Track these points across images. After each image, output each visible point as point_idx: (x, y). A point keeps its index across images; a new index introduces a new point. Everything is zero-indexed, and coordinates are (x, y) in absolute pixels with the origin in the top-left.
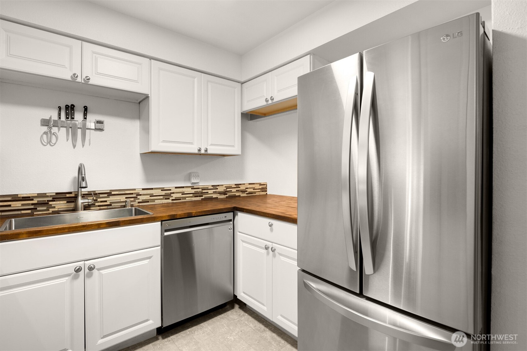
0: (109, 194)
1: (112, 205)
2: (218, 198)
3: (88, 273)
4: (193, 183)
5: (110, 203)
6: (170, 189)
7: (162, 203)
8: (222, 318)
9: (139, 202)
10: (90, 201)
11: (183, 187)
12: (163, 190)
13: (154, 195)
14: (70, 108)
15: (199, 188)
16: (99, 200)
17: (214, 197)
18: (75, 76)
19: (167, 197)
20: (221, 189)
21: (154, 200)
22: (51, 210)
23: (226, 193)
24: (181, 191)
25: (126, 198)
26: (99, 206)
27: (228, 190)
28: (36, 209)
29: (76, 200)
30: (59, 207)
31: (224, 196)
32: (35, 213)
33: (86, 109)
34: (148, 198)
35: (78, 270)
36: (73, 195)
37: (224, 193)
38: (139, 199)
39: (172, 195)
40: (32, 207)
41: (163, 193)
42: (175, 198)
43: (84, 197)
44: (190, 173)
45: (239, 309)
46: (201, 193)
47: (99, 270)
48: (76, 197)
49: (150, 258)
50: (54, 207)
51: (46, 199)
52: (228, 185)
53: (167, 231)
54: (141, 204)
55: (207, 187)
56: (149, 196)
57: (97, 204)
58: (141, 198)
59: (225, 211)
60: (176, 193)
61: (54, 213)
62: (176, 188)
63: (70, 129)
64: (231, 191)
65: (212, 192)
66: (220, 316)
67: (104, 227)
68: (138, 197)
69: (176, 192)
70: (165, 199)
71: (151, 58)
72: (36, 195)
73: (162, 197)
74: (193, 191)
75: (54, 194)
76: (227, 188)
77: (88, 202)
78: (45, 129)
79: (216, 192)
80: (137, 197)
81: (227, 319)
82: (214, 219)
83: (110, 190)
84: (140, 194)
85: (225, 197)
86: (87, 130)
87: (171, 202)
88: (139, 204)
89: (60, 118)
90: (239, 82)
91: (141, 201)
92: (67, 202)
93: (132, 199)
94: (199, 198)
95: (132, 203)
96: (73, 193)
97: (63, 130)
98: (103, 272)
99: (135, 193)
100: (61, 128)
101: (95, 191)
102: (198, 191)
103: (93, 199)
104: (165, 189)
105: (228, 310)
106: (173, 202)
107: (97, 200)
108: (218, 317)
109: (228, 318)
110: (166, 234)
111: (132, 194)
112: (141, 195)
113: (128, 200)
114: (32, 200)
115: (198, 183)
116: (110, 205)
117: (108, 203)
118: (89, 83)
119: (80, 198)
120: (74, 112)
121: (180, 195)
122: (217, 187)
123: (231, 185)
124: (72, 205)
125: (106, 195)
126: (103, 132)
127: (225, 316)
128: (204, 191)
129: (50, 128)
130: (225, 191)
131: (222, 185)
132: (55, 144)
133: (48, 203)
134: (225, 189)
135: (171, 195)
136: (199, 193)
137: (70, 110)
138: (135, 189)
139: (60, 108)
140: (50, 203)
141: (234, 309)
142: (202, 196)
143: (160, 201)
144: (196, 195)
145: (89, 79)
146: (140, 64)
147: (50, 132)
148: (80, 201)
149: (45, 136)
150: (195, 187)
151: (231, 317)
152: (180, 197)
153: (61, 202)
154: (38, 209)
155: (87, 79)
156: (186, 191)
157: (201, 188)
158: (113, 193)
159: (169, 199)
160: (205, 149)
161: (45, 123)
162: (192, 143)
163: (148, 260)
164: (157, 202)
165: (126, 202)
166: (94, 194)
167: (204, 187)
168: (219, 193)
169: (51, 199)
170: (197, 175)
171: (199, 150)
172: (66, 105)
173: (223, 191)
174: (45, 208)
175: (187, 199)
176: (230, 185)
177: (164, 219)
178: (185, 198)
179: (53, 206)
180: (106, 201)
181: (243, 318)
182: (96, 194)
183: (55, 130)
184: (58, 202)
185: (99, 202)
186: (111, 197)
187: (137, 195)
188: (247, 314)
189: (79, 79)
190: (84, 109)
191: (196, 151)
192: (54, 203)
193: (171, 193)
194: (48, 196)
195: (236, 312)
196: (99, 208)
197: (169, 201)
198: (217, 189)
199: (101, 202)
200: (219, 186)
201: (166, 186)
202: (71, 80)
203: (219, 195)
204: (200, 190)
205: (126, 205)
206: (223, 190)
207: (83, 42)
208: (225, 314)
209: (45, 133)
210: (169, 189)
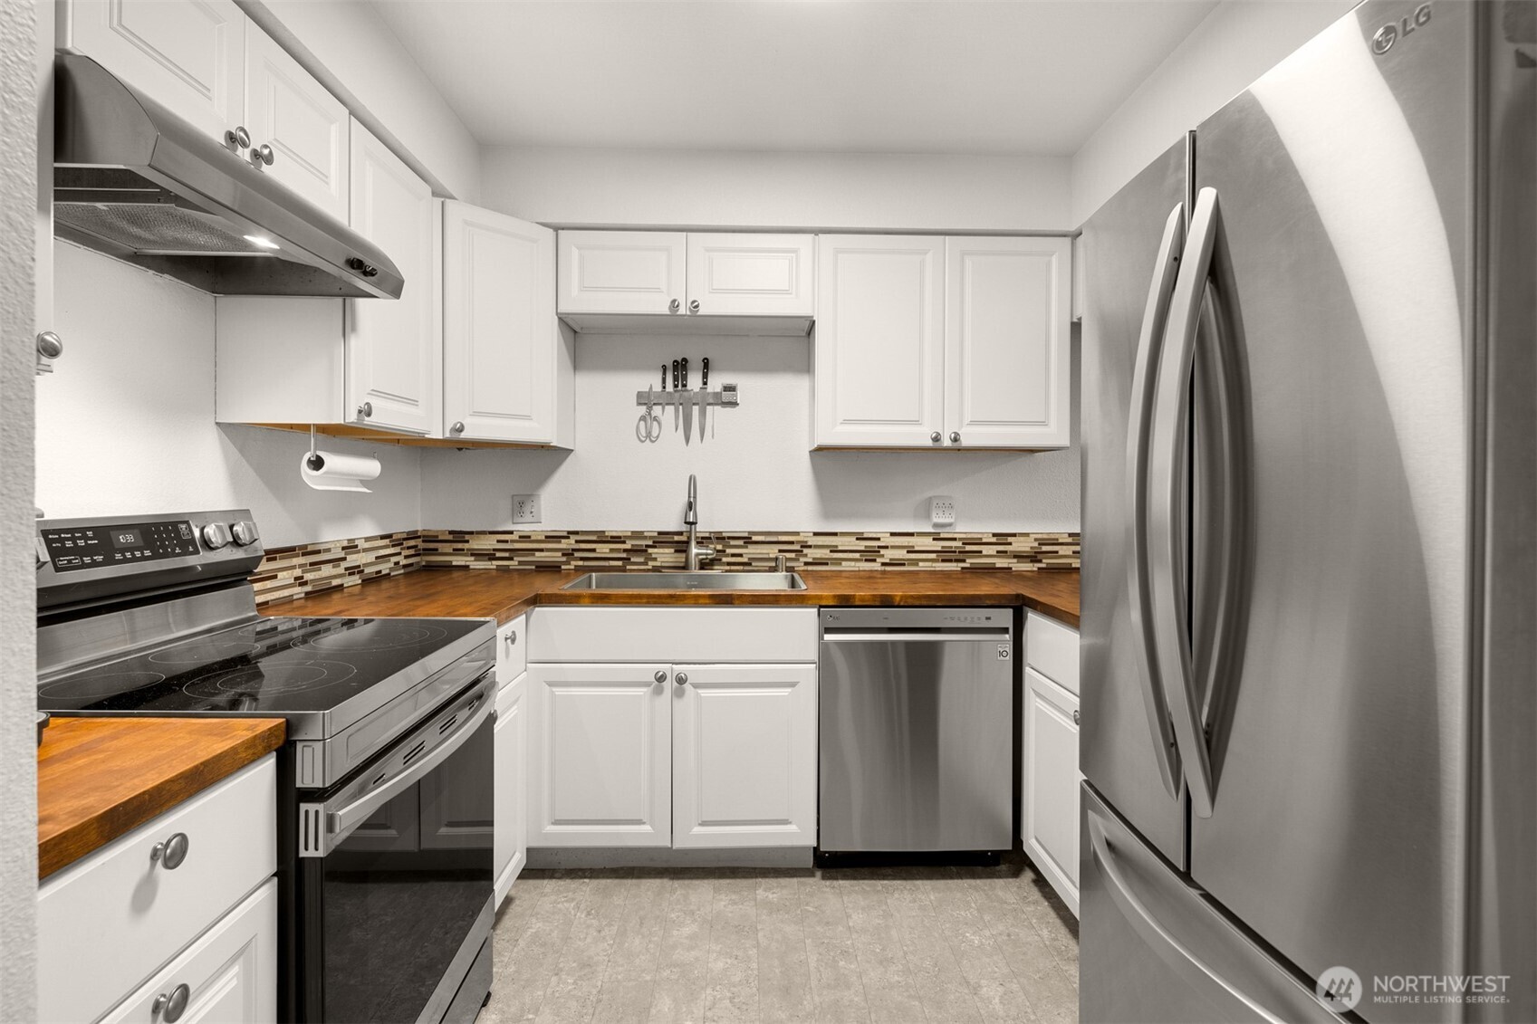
0: (748, 540)
1: (753, 564)
2: (1013, 569)
3: (677, 688)
4: (936, 525)
5: (749, 559)
6: (878, 536)
7: (857, 569)
8: (976, 888)
9: (806, 564)
10: (709, 552)
11: (911, 534)
12: (860, 538)
13: (840, 548)
14: (680, 366)
15: (955, 539)
16: (729, 551)
17: (997, 566)
18: (674, 305)
19: (870, 554)
20: (1019, 545)
21: (838, 562)
22: (651, 564)
23: (1039, 557)
24: (906, 544)
25: (780, 551)
26: (729, 564)
27: (1045, 548)
28: (629, 559)
29: (687, 547)
30: (663, 560)
31: (1031, 565)
32: (628, 567)
33: (706, 364)
34: (826, 554)
35: (661, 679)
36: (683, 538)
37: (1034, 557)
38: (806, 555)
39: (882, 552)
40: (624, 555)
41: (862, 545)
42: (891, 559)
43: (702, 543)
44: (930, 498)
45: (1032, 885)
46: (959, 552)
47: (696, 686)
48: (688, 543)
49: (793, 685)
50: (655, 559)
51: (644, 543)
52: (1045, 536)
53: (829, 630)
54: (810, 568)
55: (979, 536)
56: (828, 551)
57: (724, 560)
58: (812, 554)
59: (989, 603)
60: (893, 547)
61: (656, 569)
62: (893, 534)
63: (681, 407)
64: (1057, 552)
65: (995, 553)
66: (972, 882)
67: (706, 604)
68: (806, 551)
69: (893, 544)
70: (866, 560)
71: (817, 231)
72: (629, 534)
73: (857, 555)
74: (938, 546)
75: (656, 534)
76: (1042, 542)
77: (707, 554)
78: (643, 409)
79: (1006, 552)
80: (802, 551)
81: (986, 895)
82: (952, 619)
83: (749, 532)
84: (809, 543)
85: (1036, 569)
86: (708, 407)
87: (879, 569)
88: (806, 568)
89: (664, 387)
90: (1065, 236)
91: (811, 560)
92: (676, 551)
93: (793, 555)
94: (955, 564)
95: (788, 564)
96: (685, 534)
97: (670, 409)
98: (703, 692)
99: (798, 542)
100: (667, 407)
101: (721, 532)
102: (951, 547)
103: (715, 548)
104: (865, 536)
105: (1000, 877)
106: (885, 571)
107: (724, 551)
108: (964, 881)
109: (991, 893)
110: (828, 637)
111: (792, 543)
112: (810, 547)
113: (781, 556)
114: (624, 542)
115: (950, 525)
116: (750, 564)
117: (745, 560)
118: (699, 313)
119: (693, 543)
120: (686, 374)
121: (901, 554)
122: (1009, 538)
123: (1057, 536)
124: (681, 558)
125: (741, 542)
126: (737, 407)
127: (986, 885)
128: (968, 548)
129: (650, 408)
130: (1035, 552)
131: (1027, 535)
132: (658, 437)
133: (646, 551)
134: (1036, 544)
135: (879, 552)
136: (955, 552)
137: (681, 367)
138: (797, 533)
139: (664, 368)
140: (650, 550)
141: (1018, 880)
142: (964, 561)
143: (853, 563)
144: (946, 556)
145: (697, 307)
146: (795, 251)
147: (650, 414)
148: (694, 550)
149: (642, 423)
150: (942, 536)
151: (1000, 893)
152: (903, 560)
153: (667, 550)
154: (632, 560)
155: (694, 308)
156: (919, 544)
157: (960, 539)
158: (755, 538)
159: (874, 560)
160: (953, 435)
161: (644, 399)
162: (916, 422)
163: (789, 690)
164: (846, 566)
165: (777, 559)
166: (717, 538)
167: (969, 536)
168: (1015, 557)
169: (650, 543)
170: (947, 504)
171: (936, 439)
172: (675, 361)
173: (1027, 552)
174: (642, 560)
175: (921, 564)
176: (1053, 537)
177: (823, 604)
178: (915, 562)
179: (654, 556)
180: (741, 555)
181: (1031, 908)
182: (724, 538)
183: (657, 410)
184: (661, 550)
185: (727, 556)
186: (750, 546)
187: (802, 547)
188: (1046, 904)
189: (682, 310)
190: (703, 364)
191: (929, 443)
192: (656, 550)
193: (879, 547)
194: (645, 538)
195: (1019, 887)
196: (728, 568)
197: (876, 566)
198: (1010, 544)
199: (733, 555)
200: (1014, 535)
201: (869, 528)
202: (668, 313)
203: (1015, 560)
204: (959, 544)
205: (777, 566)
206: (1028, 549)
207: (689, 234)
208: (988, 881)
209: (643, 418)
210: (874, 536)
